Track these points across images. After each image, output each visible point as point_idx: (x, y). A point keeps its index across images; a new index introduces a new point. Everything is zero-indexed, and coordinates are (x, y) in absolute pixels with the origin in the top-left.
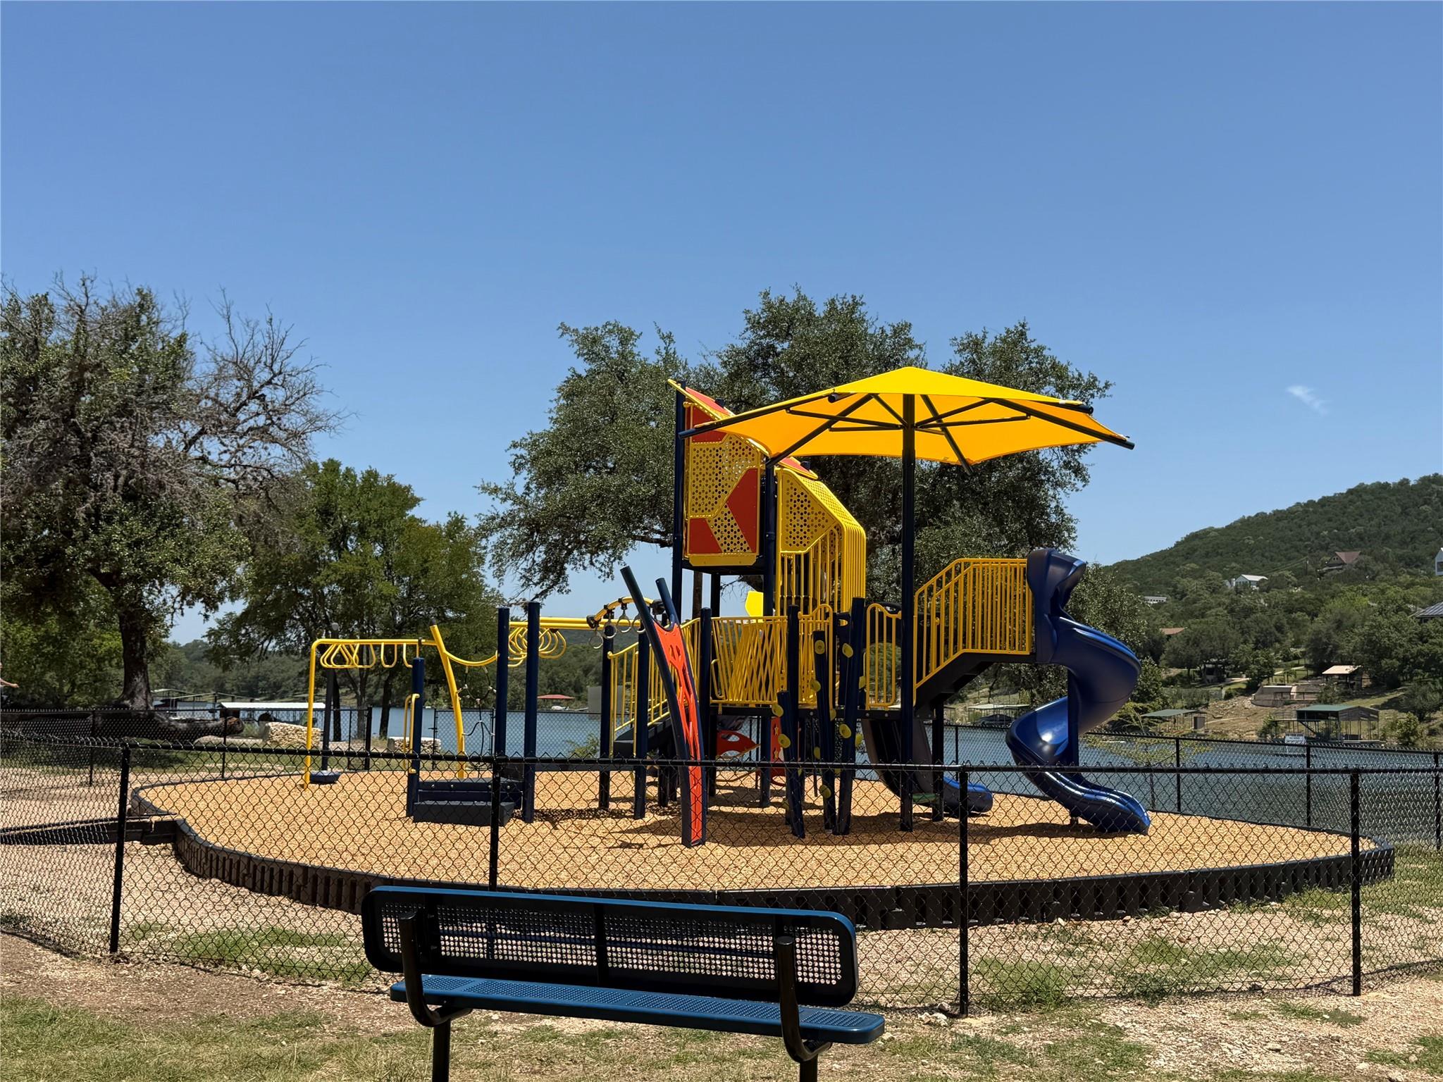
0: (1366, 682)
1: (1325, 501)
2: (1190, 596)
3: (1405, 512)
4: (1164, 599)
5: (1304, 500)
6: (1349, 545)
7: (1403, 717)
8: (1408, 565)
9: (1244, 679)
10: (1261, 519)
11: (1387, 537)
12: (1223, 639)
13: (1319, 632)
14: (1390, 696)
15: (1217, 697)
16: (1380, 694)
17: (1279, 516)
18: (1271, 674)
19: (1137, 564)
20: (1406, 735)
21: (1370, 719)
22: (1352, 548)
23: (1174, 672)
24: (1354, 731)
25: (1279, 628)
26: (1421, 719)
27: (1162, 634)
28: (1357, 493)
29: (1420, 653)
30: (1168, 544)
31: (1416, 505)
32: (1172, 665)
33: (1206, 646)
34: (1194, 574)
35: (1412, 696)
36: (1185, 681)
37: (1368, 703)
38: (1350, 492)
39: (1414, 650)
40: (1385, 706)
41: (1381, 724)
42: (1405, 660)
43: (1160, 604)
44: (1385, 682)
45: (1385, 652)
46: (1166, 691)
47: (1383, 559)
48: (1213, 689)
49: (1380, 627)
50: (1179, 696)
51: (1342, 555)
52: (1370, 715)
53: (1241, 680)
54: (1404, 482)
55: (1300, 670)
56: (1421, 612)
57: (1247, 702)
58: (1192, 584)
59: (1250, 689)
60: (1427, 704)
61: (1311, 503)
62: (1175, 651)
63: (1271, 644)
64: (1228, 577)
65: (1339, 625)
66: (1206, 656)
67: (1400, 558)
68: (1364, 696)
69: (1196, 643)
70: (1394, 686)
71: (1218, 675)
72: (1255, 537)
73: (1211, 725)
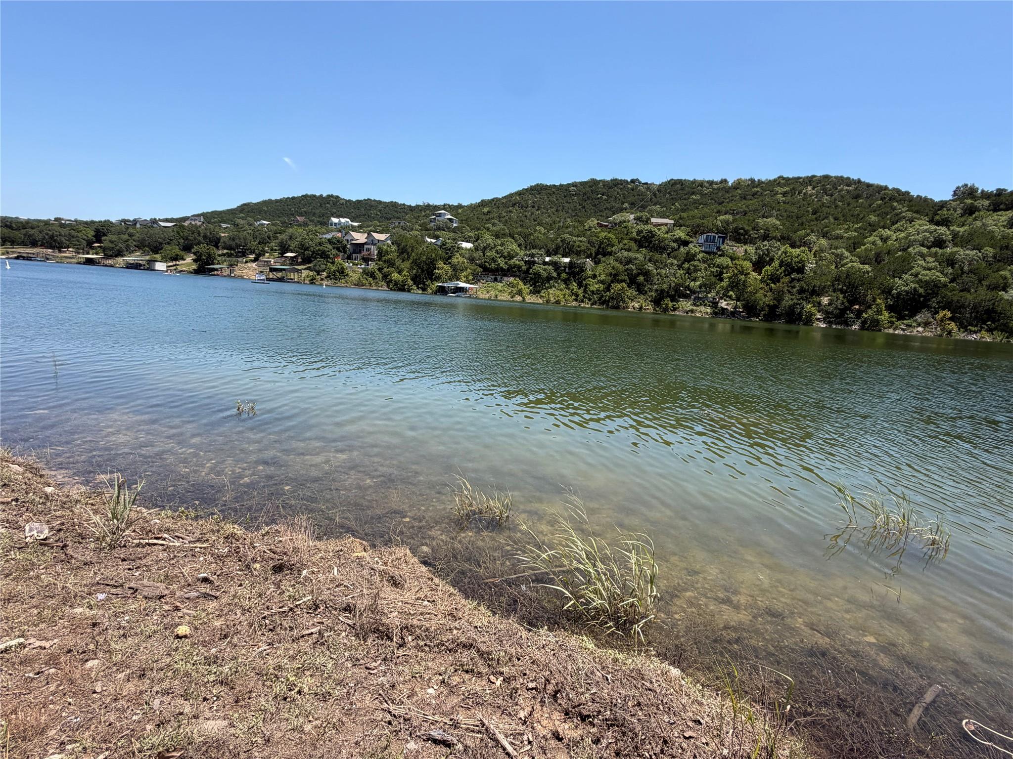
0: (300, 260)
1: (293, 198)
2: (240, 226)
3: (321, 206)
4: (229, 226)
5: (286, 197)
6: (301, 215)
7: (311, 273)
8: (321, 224)
9: (254, 256)
10: (270, 201)
11: (314, 214)
12: (245, 239)
13: (283, 239)
14: (308, 266)
15: (242, 262)
16: (304, 265)
17: (277, 201)
18: (264, 255)
19: (221, 212)
20: (312, 280)
21: (298, 273)
22: (302, 216)
23: (225, 251)
24: (292, 277)
25: (269, 238)
26: (318, 274)
27: (220, 236)
28: (305, 196)
29: (319, 250)
30: (234, 206)
31: (325, 204)
32: (224, 248)
33: (237, 241)
34: (242, 218)
35: (315, 265)
36: (229, 255)
37: (299, 267)
38: (303, 196)
39: (317, 249)
40: (306, 269)
41: (303, 275)
42: (313, 252)
43: (227, 227)
44: (306, 260)
45: (307, 249)
46: (219, 258)
47: (313, 221)
48: (240, 259)
49: (305, 239)
50: (225, 261)
51: (298, 218)
52: (298, 271)
53: (252, 257)
54: (321, 196)
55: (276, 254)
56: (321, 236)
57: (254, 265)
58: (241, 222)
59: (255, 260)
60: (321, 269)
61: (288, 198)
62: (224, 242)
63: (266, 243)
64: (256, 221)
65: (291, 238)
66: (238, 246)
67: (318, 222)
68: (298, 265)
69: (233, 240)
70: (310, 262)
71: (244, 254)
72: (267, 207)
73: (237, 272)
